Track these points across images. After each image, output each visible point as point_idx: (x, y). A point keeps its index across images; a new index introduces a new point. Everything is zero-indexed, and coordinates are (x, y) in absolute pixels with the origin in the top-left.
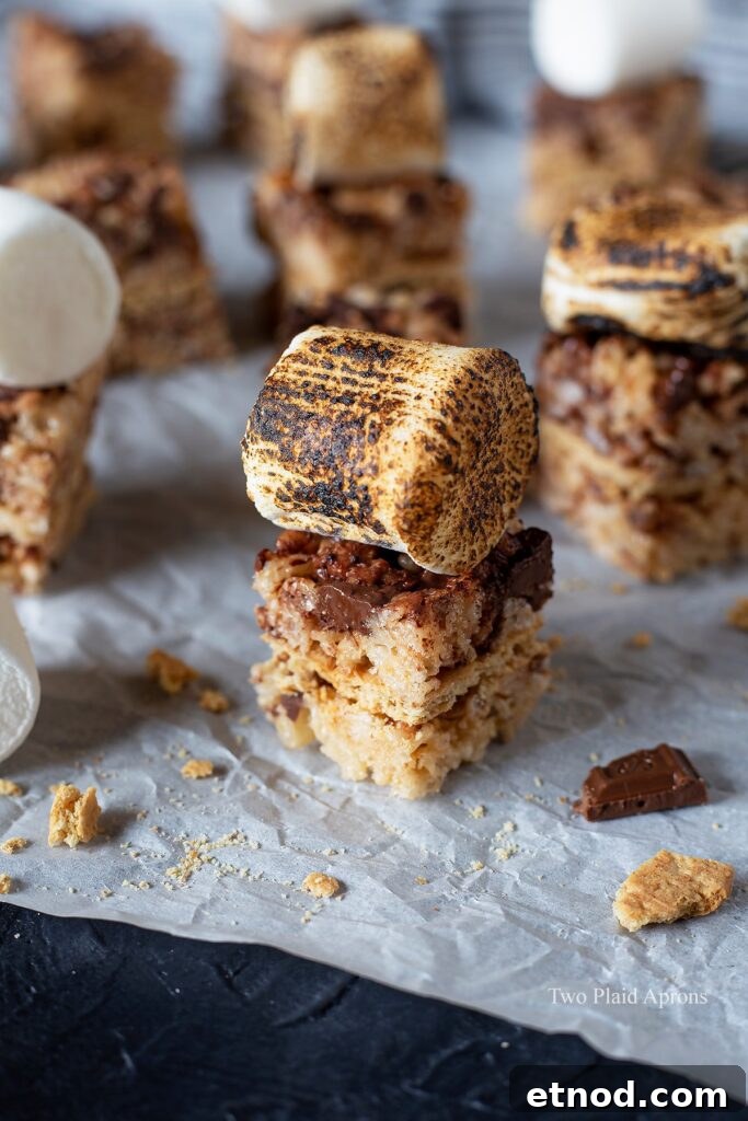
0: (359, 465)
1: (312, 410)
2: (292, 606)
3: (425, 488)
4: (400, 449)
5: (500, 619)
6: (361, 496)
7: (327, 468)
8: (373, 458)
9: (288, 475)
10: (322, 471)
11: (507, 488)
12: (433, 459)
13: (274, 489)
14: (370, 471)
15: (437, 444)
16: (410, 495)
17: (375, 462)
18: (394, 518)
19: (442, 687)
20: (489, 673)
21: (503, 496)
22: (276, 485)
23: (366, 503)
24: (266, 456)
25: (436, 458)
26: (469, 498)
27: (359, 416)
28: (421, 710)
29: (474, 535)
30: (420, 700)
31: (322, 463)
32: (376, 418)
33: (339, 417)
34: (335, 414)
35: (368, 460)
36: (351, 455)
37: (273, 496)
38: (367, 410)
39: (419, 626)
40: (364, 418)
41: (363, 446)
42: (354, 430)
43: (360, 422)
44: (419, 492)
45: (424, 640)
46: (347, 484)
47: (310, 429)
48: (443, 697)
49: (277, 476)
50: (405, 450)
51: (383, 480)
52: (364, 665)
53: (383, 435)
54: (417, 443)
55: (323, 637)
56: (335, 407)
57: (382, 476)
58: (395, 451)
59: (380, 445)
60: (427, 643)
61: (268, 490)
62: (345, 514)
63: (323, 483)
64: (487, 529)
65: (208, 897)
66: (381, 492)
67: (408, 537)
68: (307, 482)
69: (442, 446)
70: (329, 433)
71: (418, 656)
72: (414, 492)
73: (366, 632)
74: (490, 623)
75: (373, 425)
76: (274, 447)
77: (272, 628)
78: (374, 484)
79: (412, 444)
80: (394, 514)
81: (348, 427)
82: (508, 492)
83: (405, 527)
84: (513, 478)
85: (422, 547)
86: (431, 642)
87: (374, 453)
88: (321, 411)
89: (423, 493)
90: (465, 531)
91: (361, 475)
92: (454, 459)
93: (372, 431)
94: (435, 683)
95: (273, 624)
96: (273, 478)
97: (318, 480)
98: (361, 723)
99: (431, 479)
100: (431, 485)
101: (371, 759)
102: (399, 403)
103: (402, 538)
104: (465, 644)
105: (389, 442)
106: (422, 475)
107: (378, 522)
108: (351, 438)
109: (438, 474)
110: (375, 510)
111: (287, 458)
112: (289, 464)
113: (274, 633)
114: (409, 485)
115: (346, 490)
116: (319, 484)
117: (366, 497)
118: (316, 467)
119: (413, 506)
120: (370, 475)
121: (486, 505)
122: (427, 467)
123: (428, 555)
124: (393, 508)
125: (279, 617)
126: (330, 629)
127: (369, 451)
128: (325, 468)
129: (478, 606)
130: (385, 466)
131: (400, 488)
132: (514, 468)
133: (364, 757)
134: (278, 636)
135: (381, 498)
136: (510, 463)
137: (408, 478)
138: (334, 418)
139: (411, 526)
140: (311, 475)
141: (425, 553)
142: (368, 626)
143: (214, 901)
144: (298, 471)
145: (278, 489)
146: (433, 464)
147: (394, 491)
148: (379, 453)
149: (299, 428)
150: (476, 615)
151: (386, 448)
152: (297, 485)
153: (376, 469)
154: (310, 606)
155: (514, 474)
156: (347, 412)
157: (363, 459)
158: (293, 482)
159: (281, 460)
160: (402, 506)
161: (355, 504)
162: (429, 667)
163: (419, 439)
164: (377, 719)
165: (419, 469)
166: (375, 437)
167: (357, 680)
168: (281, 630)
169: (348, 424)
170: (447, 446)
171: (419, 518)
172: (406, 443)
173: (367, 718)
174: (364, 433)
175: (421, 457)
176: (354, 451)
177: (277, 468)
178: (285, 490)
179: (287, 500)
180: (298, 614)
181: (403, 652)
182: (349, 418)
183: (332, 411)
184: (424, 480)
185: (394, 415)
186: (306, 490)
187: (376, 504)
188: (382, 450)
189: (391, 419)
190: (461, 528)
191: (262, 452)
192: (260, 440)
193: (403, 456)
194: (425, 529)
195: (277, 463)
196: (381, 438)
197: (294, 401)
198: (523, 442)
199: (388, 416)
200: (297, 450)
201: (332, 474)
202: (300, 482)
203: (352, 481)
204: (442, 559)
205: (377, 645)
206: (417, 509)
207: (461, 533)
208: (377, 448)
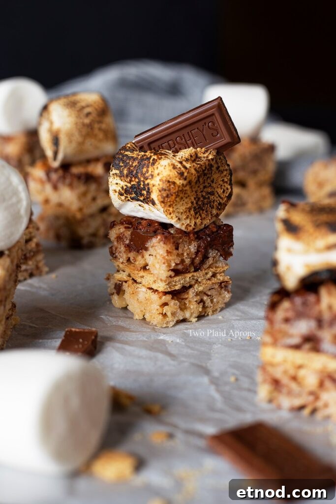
0: (147, 175)
1: (132, 156)
2: (121, 243)
3: (171, 183)
4: (163, 168)
5: (205, 257)
6: (147, 188)
7: (135, 178)
8: (152, 172)
9: (123, 183)
10: (133, 179)
11: (215, 203)
12: (176, 173)
13: (118, 191)
14: (150, 177)
15: (178, 167)
17: (152, 173)
18: (158, 196)
19: (175, 276)
20: (199, 280)
21: (213, 205)
22: (118, 188)
23: (149, 192)
25: (178, 173)
26: (195, 198)
27: (149, 156)
28: (164, 284)
29: (196, 215)
30: (164, 278)
31: (134, 176)
32: (155, 157)
34: (140, 156)
35: (150, 172)
37: (117, 194)
38: (152, 154)
39: (165, 243)
40: (151, 157)
41: (148, 167)
42: (146, 162)
43: (149, 159)
44: (168, 185)
45: (167, 250)
46: (142, 183)
47: (131, 163)
48: (176, 282)
49: (119, 185)
50: (164, 168)
51: (155, 181)
52: (145, 268)
53: (157, 163)
54: (169, 166)
55: (132, 255)
56: (140, 154)
57: (154, 178)
58: (161, 169)
59: (155, 167)
60: (168, 252)
61: (115, 191)
62: (142, 199)
64: (203, 216)
66: (154, 186)
67: (163, 205)
68: (129, 185)
69: (180, 168)
70: (137, 164)
71: (164, 258)
72: (166, 184)
73: (146, 249)
74: (200, 256)
75: (154, 159)
76: (118, 172)
77: (114, 254)
78: (151, 182)
79: (167, 166)
80: (158, 194)
82: (216, 205)
83: (162, 200)
84: (219, 200)
85: (169, 210)
86: (170, 252)
87: (153, 170)
88: (135, 156)
89: (170, 185)
90: (192, 212)
91: (147, 179)
92: (186, 174)
93: (153, 161)
94: (172, 274)
95: (114, 252)
96: (117, 185)
97: (132, 183)
98: (142, 291)
99: (174, 180)
100: (174, 183)
101: (145, 309)
102: (166, 155)
103: (161, 205)
104: (188, 261)
105: (159, 166)
106: (170, 178)
107: (153, 199)
108: (144, 165)
109: (177, 179)
110: (152, 194)
111: (121, 176)
112: (122, 178)
113: (114, 256)
114: (164, 181)
115: (142, 186)
116: (133, 185)
117: (149, 189)
118: (131, 178)
119: (165, 190)
120: (150, 179)
121: (203, 205)
122: (172, 175)
123: (172, 215)
124: (158, 191)
125: (116, 248)
126: (134, 251)
127: (150, 169)
129: (195, 246)
130: (156, 175)
131: (161, 183)
132: (219, 196)
133: (143, 309)
134: (116, 257)
135: (154, 188)
136: (218, 193)
137: (164, 179)
138: (139, 158)
139: (164, 199)
140: (131, 181)
141: (170, 214)
142: (147, 246)
144: (125, 181)
146: (175, 174)
147: (159, 185)
149: (127, 163)
150: (193, 250)
151: (157, 168)
152: (125, 187)
153: (152, 176)
154: (127, 242)
155: (219, 198)
156: (145, 155)
157: (148, 173)
158: (124, 186)
159: (120, 177)
160: (161, 190)
161: (145, 192)
162: (169, 266)
163: (170, 164)
164: (148, 290)
165: (169, 175)
166: (153, 164)
167: (142, 273)
168: (117, 254)
169: (144, 160)
170: (183, 169)
171: (167, 196)
172: (165, 166)
173: (144, 289)
174: (150, 162)
175: (170, 171)
176: (145, 170)
177: (119, 181)
178: (121, 190)
179: (121, 194)
180: (123, 246)
181: (158, 257)
182: (145, 157)
184: (170, 180)
185: (163, 157)
186: (128, 189)
187: (152, 191)
188: (155, 169)
189: (161, 158)
190: (190, 209)
191: (114, 175)
192: (113, 170)
193: (164, 171)
194: (170, 202)
195: (118, 178)
196: (156, 164)
197: (126, 153)
198: (224, 186)
199: (160, 157)
200: (125, 172)
201: (137, 180)
202: (126, 186)
203: (144, 182)
204: (179, 219)
205: (150, 255)
206: (168, 192)
207: (189, 212)
208: (154, 168)
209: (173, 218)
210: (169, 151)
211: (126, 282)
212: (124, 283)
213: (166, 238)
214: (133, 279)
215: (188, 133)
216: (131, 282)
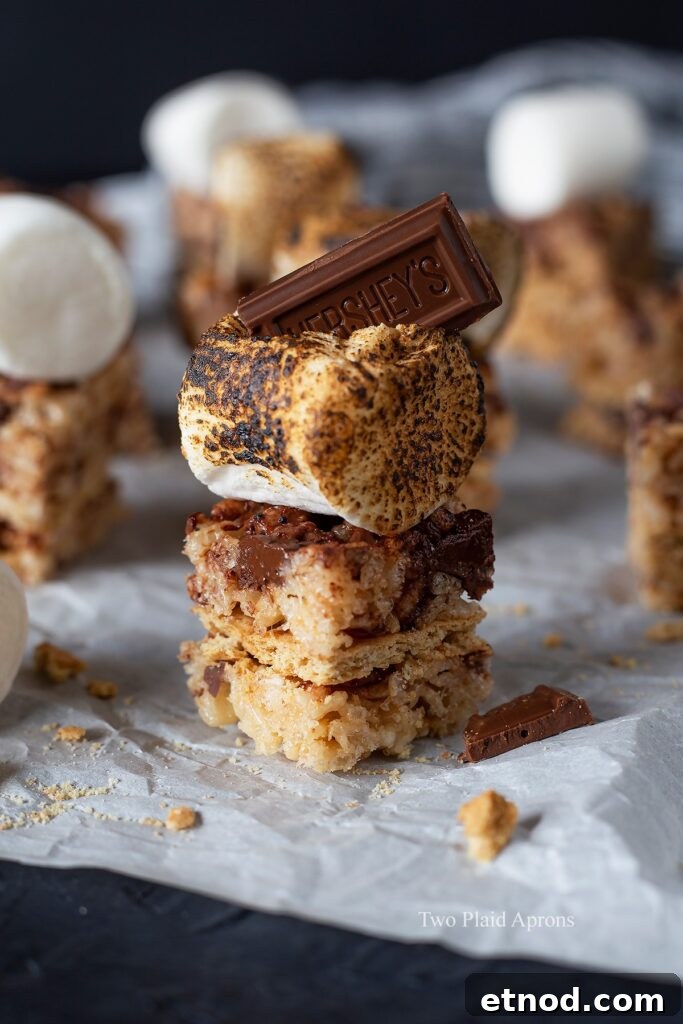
0: (274, 398)
1: (233, 350)
2: (217, 567)
3: (335, 418)
4: (313, 380)
5: (428, 595)
6: (275, 431)
7: (244, 407)
8: (286, 390)
9: (214, 421)
10: (241, 410)
11: (445, 460)
12: (346, 390)
13: (203, 439)
14: (283, 404)
15: (351, 376)
16: (320, 423)
17: (288, 394)
18: (304, 450)
19: (354, 645)
20: (414, 653)
21: (440, 466)
22: (204, 433)
23: (281, 439)
24: (195, 402)
25: (349, 389)
26: (395, 451)
27: (277, 351)
28: (329, 666)
29: (399, 492)
30: (326, 652)
31: (242, 402)
32: (293, 353)
33: (257, 355)
34: (254, 352)
35: (282, 392)
36: (266, 389)
37: (202, 446)
38: (285, 346)
39: (327, 566)
40: (282, 352)
41: (277, 379)
42: (271, 365)
43: (277, 357)
44: (329, 421)
45: (332, 584)
46: (263, 419)
47: (232, 370)
48: (356, 660)
49: (204, 424)
50: (318, 381)
51: (295, 412)
52: (278, 627)
53: (298, 368)
54: (329, 374)
55: (243, 597)
56: (255, 345)
57: (295, 407)
58: (309, 382)
59: (294, 377)
60: (335, 588)
61: (197, 440)
62: (264, 457)
63: (243, 423)
64: (417, 494)
65: (67, 834)
66: (293, 424)
67: (318, 471)
68: (231, 424)
69: (356, 378)
70: (248, 370)
71: (325, 602)
72: (324, 421)
73: (280, 582)
74: (415, 593)
75: (289, 359)
76: (201, 392)
77: (199, 595)
78: (286, 416)
79: (324, 375)
80: (303, 446)
81: (265, 363)
82: (446, 464)
83: (315, 459)
84: (453, 452)
85: (333, 484)
86: (340, 588)
87: (288, 385)
88: (242, 350)
89: (333, 423)
90: (388, 485)
91: (275, 409)
92: (370, 394)
93: (288, 364)
94: (348, 640)
95: (200, 591)
96: (201, 425)
97: (239, 420)
98: (273, 686)
99: (342, 410)
100: (343, 416)
101: (281, 729)
102: (319, 344)
103: (313, 473)
104: (384, 606)
105: (303, 375)
106: (333, 405)
107: (291, 458)
108: (267, 373)
109: (351, 406)
110: (288, 445)
111: (210, 401)
112: (213, 407)
113: (200, 599)
114: (319, 414)
115: (263, 427)
116: (239, 424)
117: (280, 432)
118: (236, 406)
119: (322, 435)
120: (283, 408)
121: (416, 466)
122: (338, 396)
123: (341, 495)
124: (304, 439)
125: (205, 581)
126: (250, 586)
127: (283, 384)
128: (244, 406)
129: (401, 570)
130: (298, 398)
131: (310, 418)
132: (454, 442)
133: (276, 728)
134: (205, 603)
135: (293, 431)
136: (450, 435)
137: (318, 407)
138: (253, 356)
139: (320, 458)
140: (234, 415)
141: (337, 493)
142: (281, 574)
143: (72, 838)
144: (221, 414)
145: (206, 437)
146: (345, 395)
147: (305, 421)
148: (292, 385)
149: (223, 369)
150: (397, 579)
151: (300, 380)
152: (220, 430)
153: (289, 401)
154: (232, 564)
155: (453, 448)
156: (266, 349)
157: (277, 393)
158: (218, 428)
159: (208, 404)
160: (311, 436)
161: (271, 442)
162: (339, 620)
163: (332, 370)
164: (288, 681)
165: (330, 398)
166: (290, 370)
167: (272, 641)
168: (206, 595)
169: (266, 360)
170: (363, 380)
171: (328, 450)
172: (319, 374)
173: (278, 681)
174: (280, 367)
175: (333, 386)
176: (269, 385)
177: (204, 415)
178: (211, 437)
179: (213, 448)
180: (222, 574)
181: (311, 599)
182: (267, 354)
183: (251, 349)
184: (335, 410)
185: (312, 351)
186: (230, 434)
187: (289, 438)
188: (295, 382)
189: (308, 353)
190: (383, 479)
191: (191, 399)
192: (190, 387)
193: (315, 386)
194: (335, 463)
195: (203, 408)
196: (296, 371)
197: (220, 344)
198: (466, 417)
199: (305, 351)
200: (221, 392)
201: (250, 412)
202: (224, 426)
203: (268, 416)
204: (358, 505)
205: (289, 596)
206: (327, 439)
207: (383, 485)
208: (291, 381)
209: (344, 502)
210: (327, 336)
211: (232, 663)
212: (227, 667)
213: (328, 552)
214: (250, 656)
215: (372, 287)
216: (244, 663)
